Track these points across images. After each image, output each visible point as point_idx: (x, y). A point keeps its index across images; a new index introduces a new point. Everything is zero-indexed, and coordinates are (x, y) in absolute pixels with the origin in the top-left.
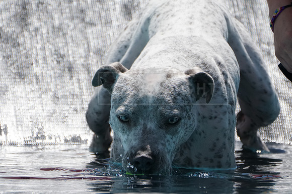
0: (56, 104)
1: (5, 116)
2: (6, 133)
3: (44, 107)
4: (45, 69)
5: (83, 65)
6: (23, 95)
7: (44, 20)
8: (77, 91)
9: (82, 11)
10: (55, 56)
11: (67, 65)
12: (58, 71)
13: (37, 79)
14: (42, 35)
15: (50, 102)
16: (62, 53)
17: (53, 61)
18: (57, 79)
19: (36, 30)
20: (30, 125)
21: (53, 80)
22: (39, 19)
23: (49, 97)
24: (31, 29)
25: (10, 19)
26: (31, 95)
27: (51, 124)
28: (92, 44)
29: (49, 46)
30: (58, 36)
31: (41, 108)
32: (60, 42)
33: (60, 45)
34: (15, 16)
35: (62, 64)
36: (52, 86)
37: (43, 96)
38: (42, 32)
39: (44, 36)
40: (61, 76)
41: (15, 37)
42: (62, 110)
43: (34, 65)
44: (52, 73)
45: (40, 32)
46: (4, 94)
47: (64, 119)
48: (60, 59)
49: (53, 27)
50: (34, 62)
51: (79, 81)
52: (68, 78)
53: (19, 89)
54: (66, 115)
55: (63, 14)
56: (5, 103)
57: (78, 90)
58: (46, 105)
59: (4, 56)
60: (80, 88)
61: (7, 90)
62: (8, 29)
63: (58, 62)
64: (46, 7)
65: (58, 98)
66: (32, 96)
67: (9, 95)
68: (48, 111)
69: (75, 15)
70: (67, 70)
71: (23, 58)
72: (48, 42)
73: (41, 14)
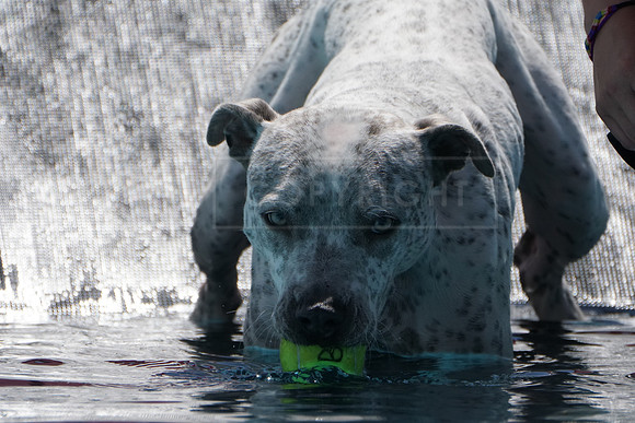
0: (124, 220)
1: (12, 245)
2: (14, 283)
3: (98, 228)
4: (101, 143)
5: (182, 135)
6: (53, 200)
7: (99, 35)
8: (169, 190)
9: (181, 17)
10: (122, 116)
11: (147, 134)
12: (129, 149)
13: (83, 164)
14: (93, 69)
15: (109, 217)
16: (137, 108)
17: (116, 126)
18: (125, 165)
19: (81, 58)
20: (67, 266)
21: (117, 166)
22: (87, 34)
23: (109, 204)
24: (70, 55)
25: (23, 34)
26: (69, 201)
27: (113, 262)
28: (202, 89)
29: (108, 94)
30: (128, 72)
31: (90, 229)
32: (132, 85)
33: (133, 91)
34: (34, 27)
35: (136, 133)
36: (115, 181)
37: (95, 202)
38: (93, 63)
39: (99, 72)
40: (134, 159)
41: (33, 72)
42: (137, 233)
43: (76, 135)
44: (115, 152)
45: (88, 64)
46: (11, 198)
47: (141, 253)
48: (133, 122)
49: (118, 52)
50: (75, 127)
51: (173, 169)
52: (150, 162)
53: (43, 187)
54: (146, 244)
55: (140, 25)
56: (12, 218)
57: (171, 188)
58: (103, 222)
59: (10, 116)
60: (176, 185)
61: (16, 190)
62: (19, 56)
63: (129, 129)
64: (103, 8)
65: (128, 206)
66: (71, 203)
67: (22, 200)
68: (106, 236)
69: (165, 25)
70: (146, 146)
71: (53, 120)
72: (106, 84)
73: (91, 23)
